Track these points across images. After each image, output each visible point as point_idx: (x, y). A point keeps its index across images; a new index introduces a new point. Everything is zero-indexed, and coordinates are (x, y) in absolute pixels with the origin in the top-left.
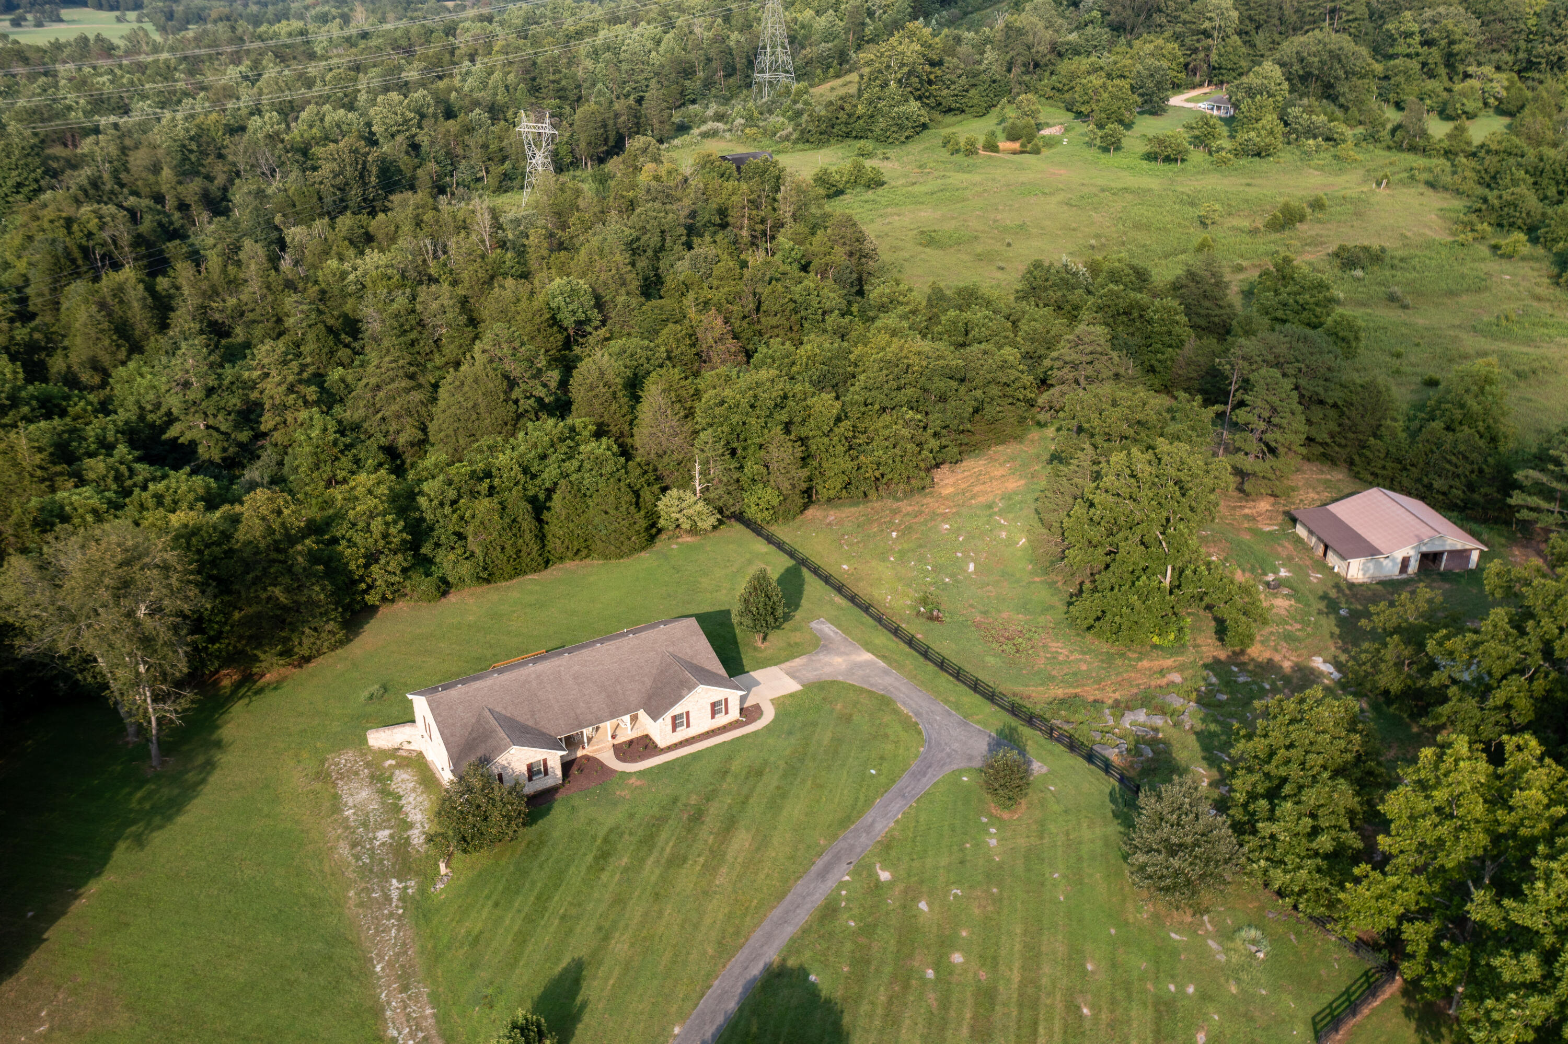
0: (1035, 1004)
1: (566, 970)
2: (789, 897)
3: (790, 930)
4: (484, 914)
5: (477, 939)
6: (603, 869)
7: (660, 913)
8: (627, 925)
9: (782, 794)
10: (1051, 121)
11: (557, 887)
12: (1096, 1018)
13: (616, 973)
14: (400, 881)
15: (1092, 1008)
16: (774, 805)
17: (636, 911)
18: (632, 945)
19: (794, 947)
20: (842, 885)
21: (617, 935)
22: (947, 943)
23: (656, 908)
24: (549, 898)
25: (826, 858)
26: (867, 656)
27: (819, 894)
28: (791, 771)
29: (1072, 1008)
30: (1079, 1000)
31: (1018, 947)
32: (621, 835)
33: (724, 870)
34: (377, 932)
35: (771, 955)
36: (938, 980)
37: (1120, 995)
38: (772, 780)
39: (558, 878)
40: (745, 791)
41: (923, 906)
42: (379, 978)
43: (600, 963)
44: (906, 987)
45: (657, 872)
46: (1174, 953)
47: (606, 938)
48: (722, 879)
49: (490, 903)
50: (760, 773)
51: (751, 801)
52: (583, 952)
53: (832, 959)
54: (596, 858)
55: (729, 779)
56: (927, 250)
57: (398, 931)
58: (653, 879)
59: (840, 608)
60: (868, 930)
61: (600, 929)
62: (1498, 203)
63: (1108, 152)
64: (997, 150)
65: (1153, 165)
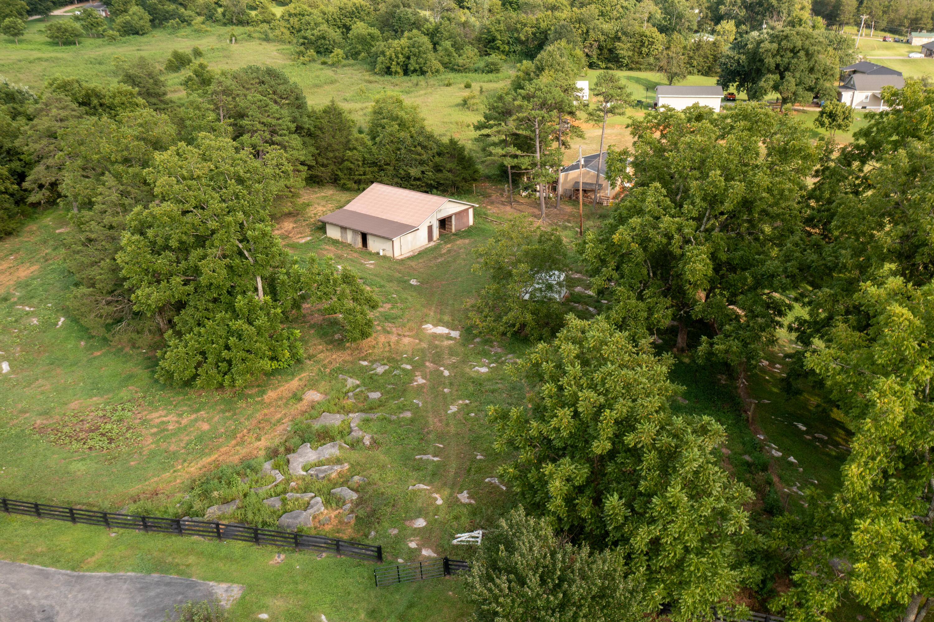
62: (313, 38)
63: (12, 42)
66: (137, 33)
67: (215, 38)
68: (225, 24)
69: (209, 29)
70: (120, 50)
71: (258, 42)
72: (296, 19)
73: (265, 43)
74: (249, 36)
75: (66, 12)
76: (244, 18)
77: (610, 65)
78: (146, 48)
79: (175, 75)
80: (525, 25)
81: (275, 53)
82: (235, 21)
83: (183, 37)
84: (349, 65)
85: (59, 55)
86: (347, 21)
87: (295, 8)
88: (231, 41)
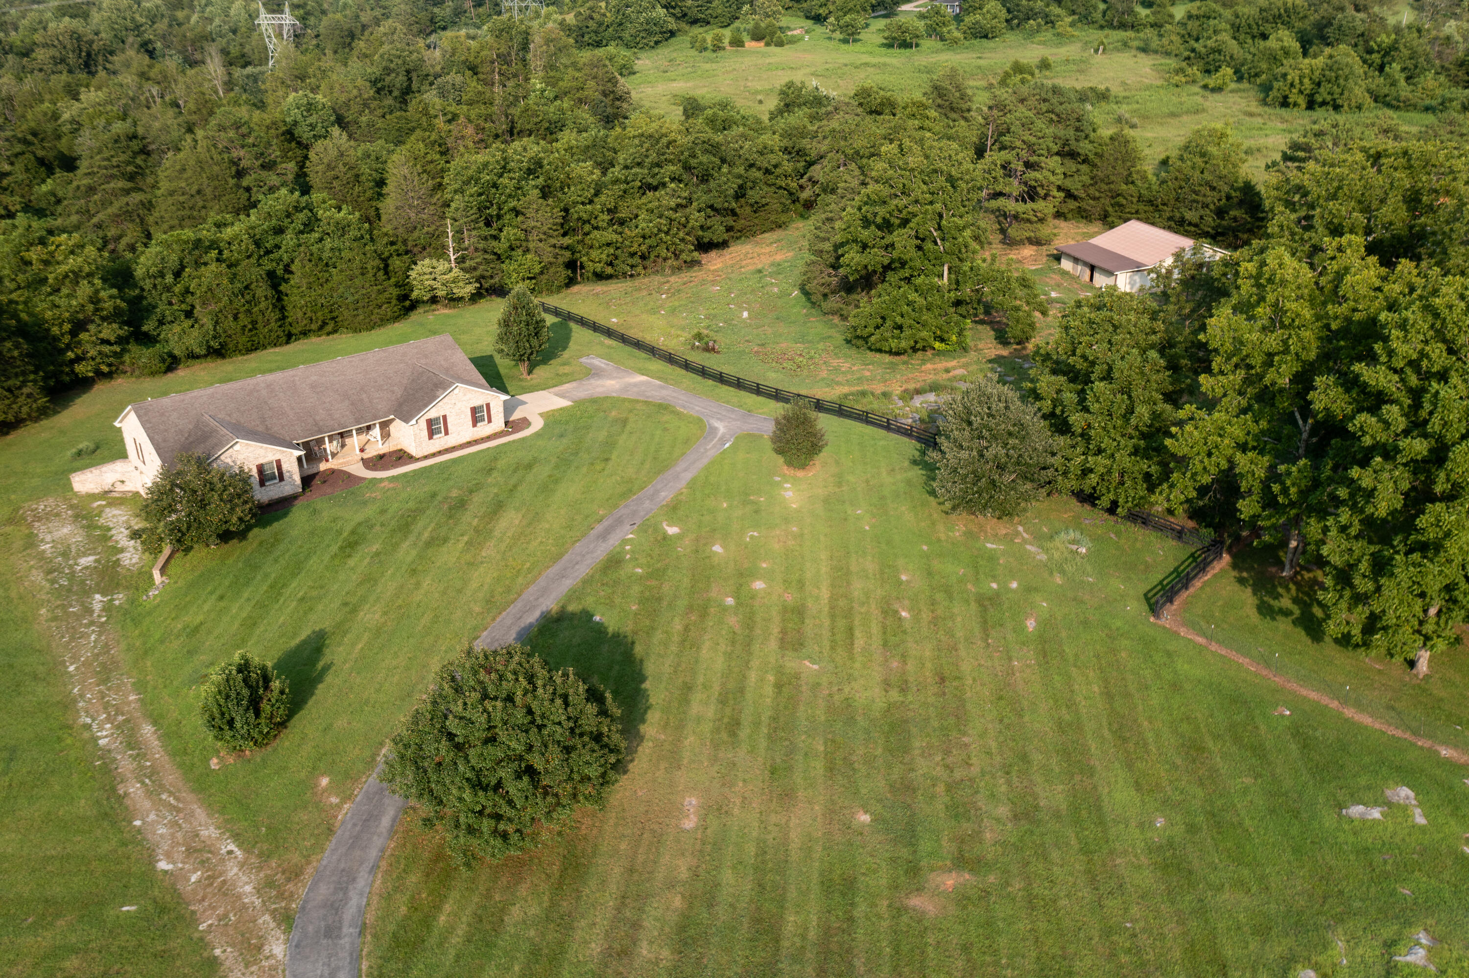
0: (848, 614)
1: (304, 643)
2: (566, 557)
3: (567, 584)
4: (206, 607)
5: (196, 629)
6: (349, 556)
7: (418, 585)
8: (378, 598)
9: (554, 481)
10: (792, 26)
11: (294, 575)
12: (916, 619)
13: (366, 636)
14: (104, 594)
15: (910, 610)
16: (547, 488)
17: (388, 586)
18: (385, 613)
19: (575, 594)
20: (625, 542)
21: (368, 606)
22: (744, 575)
23: (413, 581)
24: (284, 585)
25: (606, 523)
26: (644, 378)
27: (601, 552)
28: (564, 462)
29: (888, 612)
30: (896, 606)
31: (824, 569)
32: (372, 527)
33: (492, 543)
34: (72, 639)
35: (550, 604)
36: (739, 604)
37: (939, 596)
38: (542, 472)
39: (297, 568)
40: (513, 481)
41: (717, 548)
42: (72, 676)
43: (345, 633)
44: (704, 614)
45: (414, 553)
46: (992, 558)
47: (354, 610)
48: (489, 550)
49: (214, 597)
50: (529, 466)
51: (519, 488)
52: (326, 624)
53: (617, 600)
54: (341, 548)
55: (495, 474)
57: (100, 634)
58: (409, 559)
59: (609, 347)
60: (657, 574)
61: (346, 604)
62: (1203, 50)
63: (847, 42)
64: (743, 46)
65: (891, 51)
66: (986, 37)
67: (1079, 45)
68: (1102, 27)
69: (1076, 33)
70: (958, 57)
71: (1134, 52)
72: (1198, 23)
73: (1142, 55)
74: (1126, 44)
75: (916, 7)
78: (989, 55)
81: (1148, 70)
82: (1115, 24)
83: (1038, 43)
84: (1238, 91)
85: (887, 60)
87: (1199, 8)
88: (1096, 51)
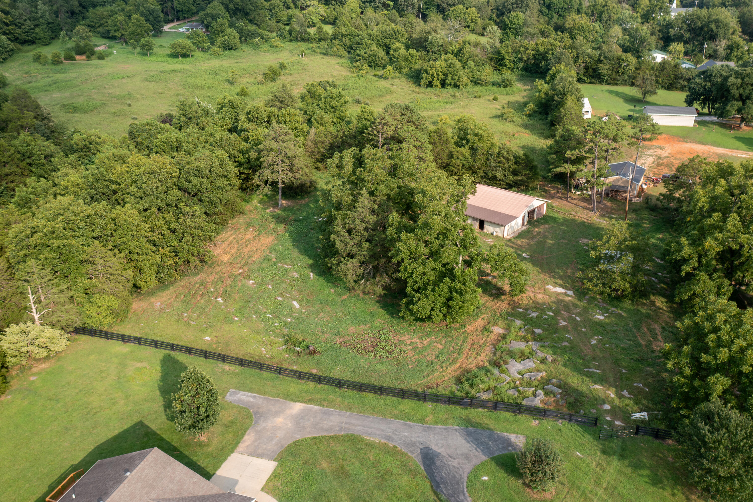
10: (98, 44)
26: (298, 406)
56: (76, 115)
59: (235, 374)
62: (366, 56)
63: (146, 55)
64: (75, 60)
65: (177, 60)
66: (232, 49)
67: (288, 52)
68: (291, 41)
70: (224, 62)
71: (321, 56)
72: (347, 39)
73: (325, 57)
74: (313, 51)
75: (169, 28)
76: (306, 36)
77: (593, 80)
78: (242, 61)
79: (273, 84)
80: (527, 49)
81: (337, 66)
82: (299, 39)
83: (265, 51)
84: (397, 78)
85: (186, 67)
86: (387, 41)
88: (302, 56)
